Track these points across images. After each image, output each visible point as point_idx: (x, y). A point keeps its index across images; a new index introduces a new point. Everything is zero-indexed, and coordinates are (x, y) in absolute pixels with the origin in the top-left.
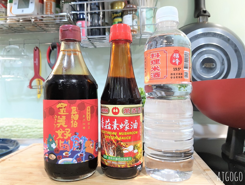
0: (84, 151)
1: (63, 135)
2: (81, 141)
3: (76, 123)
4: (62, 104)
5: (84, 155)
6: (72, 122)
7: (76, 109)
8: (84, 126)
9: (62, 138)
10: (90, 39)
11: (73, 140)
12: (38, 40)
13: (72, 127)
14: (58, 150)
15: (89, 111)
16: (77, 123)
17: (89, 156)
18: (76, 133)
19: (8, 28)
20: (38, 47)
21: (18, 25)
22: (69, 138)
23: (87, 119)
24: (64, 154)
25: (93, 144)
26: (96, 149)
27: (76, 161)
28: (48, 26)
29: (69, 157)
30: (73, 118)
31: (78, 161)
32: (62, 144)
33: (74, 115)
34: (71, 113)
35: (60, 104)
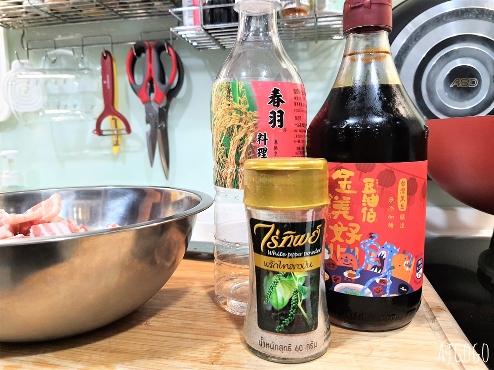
0: (390, 274)
1: (344, 235)
2: (383, 252)
3: (373, 214)
4: (343, 171)
5: (389, 284)
6: (364, 210)
7: (375, 183)
8: (391, 221)
9: (343, 241)
10: (210, 32)
11: (366, 248)
12: (110, 36)
13: (364, 220)
14: (334, 265)
15: (404, 189)
16: (375, 214)
17: (401, 286)
18: (373, 235)
19: (50, 14)
20: (110, 51)
21: (67, 6)
22: (357, 243)
23: (399, 207)
24: (346, 274)
25: (411, 262)
26: (417, 274)
27: (370, 293)
28: (128, 7)
29: (357, 282)
30: (366, 203)
31: (376, 294)
32: (341, 253)
33: (369, 195)
34: (363, 192)
35: (339, 170)
